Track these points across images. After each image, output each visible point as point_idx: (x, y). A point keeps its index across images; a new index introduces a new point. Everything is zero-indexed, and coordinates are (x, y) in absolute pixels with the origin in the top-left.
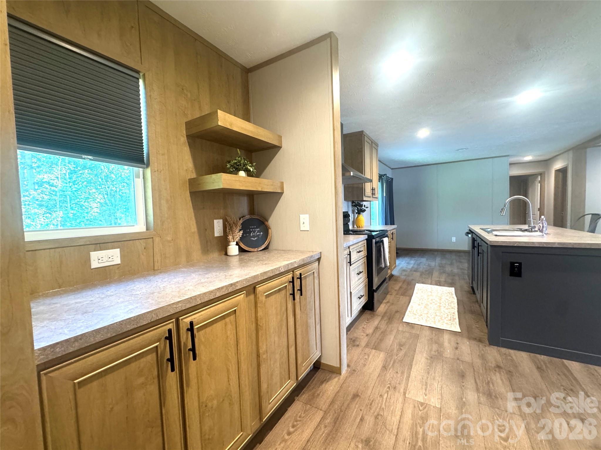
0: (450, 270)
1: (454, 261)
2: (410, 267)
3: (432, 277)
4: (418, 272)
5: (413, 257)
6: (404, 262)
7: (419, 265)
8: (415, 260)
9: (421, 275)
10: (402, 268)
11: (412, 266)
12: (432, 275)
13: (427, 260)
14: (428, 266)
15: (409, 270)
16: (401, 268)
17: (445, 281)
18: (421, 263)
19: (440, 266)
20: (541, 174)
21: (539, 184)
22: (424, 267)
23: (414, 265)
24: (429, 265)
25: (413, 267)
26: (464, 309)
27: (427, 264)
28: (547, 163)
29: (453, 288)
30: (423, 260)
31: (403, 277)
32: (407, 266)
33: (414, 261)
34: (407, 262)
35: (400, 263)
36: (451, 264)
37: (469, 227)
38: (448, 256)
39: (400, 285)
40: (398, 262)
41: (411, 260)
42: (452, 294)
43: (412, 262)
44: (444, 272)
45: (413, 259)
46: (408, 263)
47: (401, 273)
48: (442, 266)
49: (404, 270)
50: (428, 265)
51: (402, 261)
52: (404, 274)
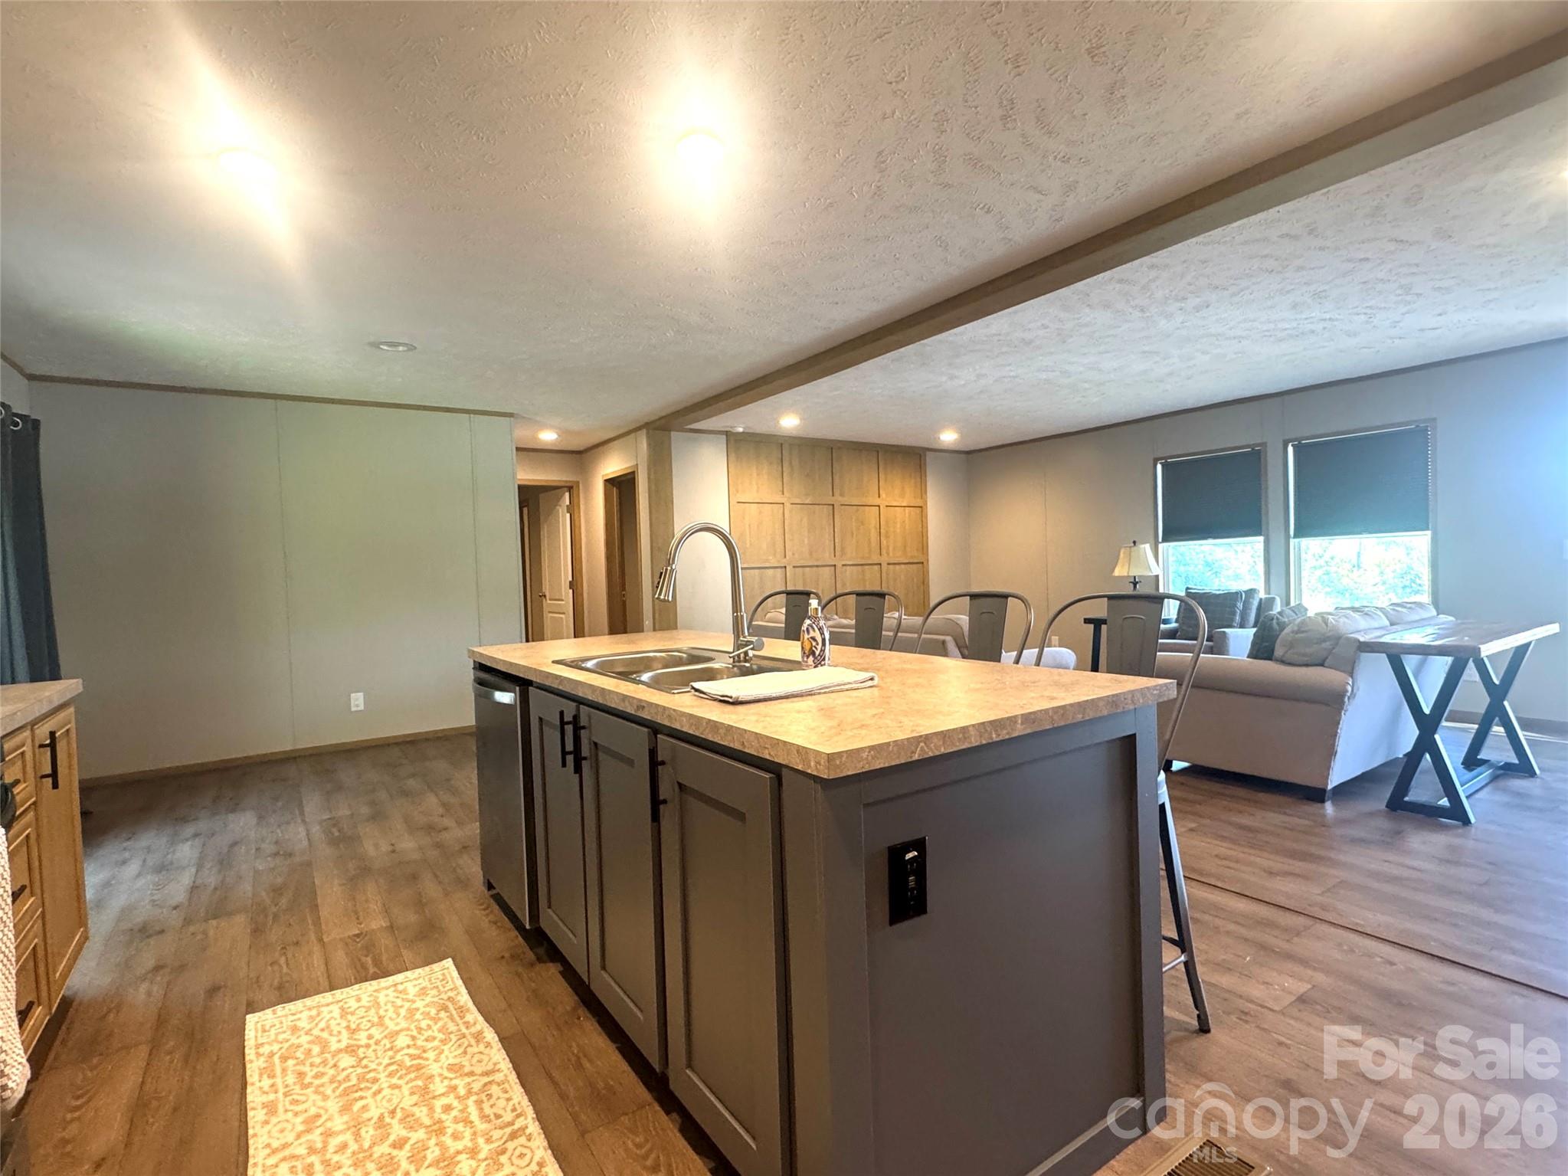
0: (385, 848)
1: (383, 795)
2: (178, 889)
3: (317, 922)
4: (230, 914)
5: (184, 820)
6: (133, 868)
7: (224, 862)
8: (196, 835)
9: (257, 931)
10: (127, 911)
11: (186, 879)
12: (315, 907)
13: (261, 818)
14: (277, 854)
15: (175, 919)
16: (119, 920)
17: (391, 928)
18: (235, 844)
19: (334, 842)
20: (570, 489)
21: (568, 515)
22: (260, 866)
23: (200, 867)
24: (283, 852)
25: (194, 889)
26: (563, 1097)
27: (268, 848)
28: (581, 456)
29: (449, 963)
30: (242, 824)
31: (143, 997)
32: (159, 887)
33: (198, 842)
34: (153, 860)
35: (107, 884)
36: (378, 816)
37: (472, 653)
38: (347, 775)
39: (128, 1081)
40: (93, 878)
41: (173, 842)
42: (462, 1011)
43: (186, 851)
44: (365, 871)
45: (189, 830)
46: (161, 868)
47: (127, 965)
48: (343, 839)
49: (145, 932)
50: (273, 848)
51: (124, 862)
52: (151, 963)
